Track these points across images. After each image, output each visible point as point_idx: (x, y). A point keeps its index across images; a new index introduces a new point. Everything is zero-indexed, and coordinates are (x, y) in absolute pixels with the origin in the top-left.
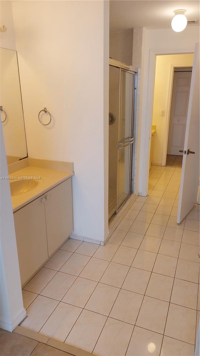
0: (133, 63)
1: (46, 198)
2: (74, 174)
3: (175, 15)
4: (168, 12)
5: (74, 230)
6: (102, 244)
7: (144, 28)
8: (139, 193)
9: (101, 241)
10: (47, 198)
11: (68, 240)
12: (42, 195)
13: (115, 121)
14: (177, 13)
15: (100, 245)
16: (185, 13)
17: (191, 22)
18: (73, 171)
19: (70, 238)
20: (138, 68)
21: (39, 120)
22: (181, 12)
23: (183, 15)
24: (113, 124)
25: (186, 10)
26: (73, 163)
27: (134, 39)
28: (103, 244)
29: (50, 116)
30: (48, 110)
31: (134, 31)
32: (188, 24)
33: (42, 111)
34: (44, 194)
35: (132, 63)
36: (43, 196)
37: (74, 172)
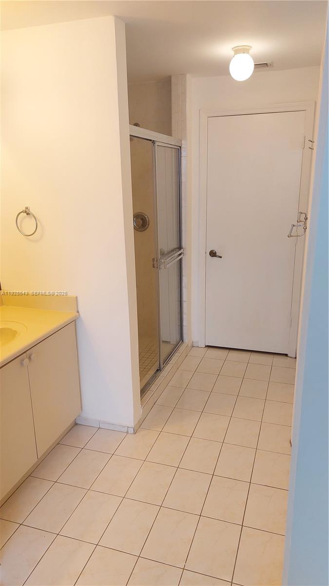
0: (173, 132)
1: (30, 358)
2: (79, 315)
3: (235, 54)
4: (223, 49)
5: (83, 409)
6: (131, 431)
7: (188, 76)
8: (193, 342)
9: (128, 427)
10: (32, 358)
11: (73, 427)
12: (22, 354)
13: (149, 225)
14: (237, 51)
15: (127, 432)
16: (250, 51)
17: (261, 66)
18: (76, 311)
19: (76, 424)
20: (181, 140)
21: (18, 227)
22: (244, 50)
23: (248, 55)
24: (146, 231)
25: (251, 47)
26: (77, 297)
27: (173, 93)
28: (133, 431)
29: (36, 220)
30: (32, 211)
31: (173, 80)
32: (255, 68)
33: (21, 212)
34: (26, 352)
35: (171, 131)
36: (25, 355)
37: (78, 312)
